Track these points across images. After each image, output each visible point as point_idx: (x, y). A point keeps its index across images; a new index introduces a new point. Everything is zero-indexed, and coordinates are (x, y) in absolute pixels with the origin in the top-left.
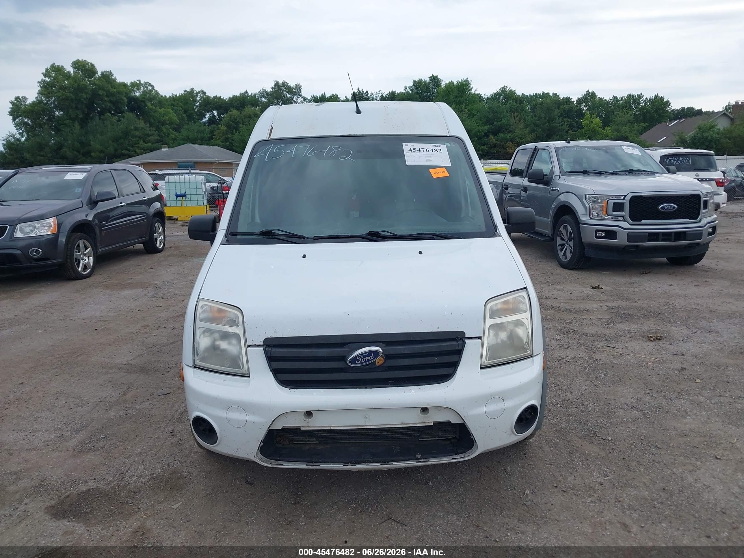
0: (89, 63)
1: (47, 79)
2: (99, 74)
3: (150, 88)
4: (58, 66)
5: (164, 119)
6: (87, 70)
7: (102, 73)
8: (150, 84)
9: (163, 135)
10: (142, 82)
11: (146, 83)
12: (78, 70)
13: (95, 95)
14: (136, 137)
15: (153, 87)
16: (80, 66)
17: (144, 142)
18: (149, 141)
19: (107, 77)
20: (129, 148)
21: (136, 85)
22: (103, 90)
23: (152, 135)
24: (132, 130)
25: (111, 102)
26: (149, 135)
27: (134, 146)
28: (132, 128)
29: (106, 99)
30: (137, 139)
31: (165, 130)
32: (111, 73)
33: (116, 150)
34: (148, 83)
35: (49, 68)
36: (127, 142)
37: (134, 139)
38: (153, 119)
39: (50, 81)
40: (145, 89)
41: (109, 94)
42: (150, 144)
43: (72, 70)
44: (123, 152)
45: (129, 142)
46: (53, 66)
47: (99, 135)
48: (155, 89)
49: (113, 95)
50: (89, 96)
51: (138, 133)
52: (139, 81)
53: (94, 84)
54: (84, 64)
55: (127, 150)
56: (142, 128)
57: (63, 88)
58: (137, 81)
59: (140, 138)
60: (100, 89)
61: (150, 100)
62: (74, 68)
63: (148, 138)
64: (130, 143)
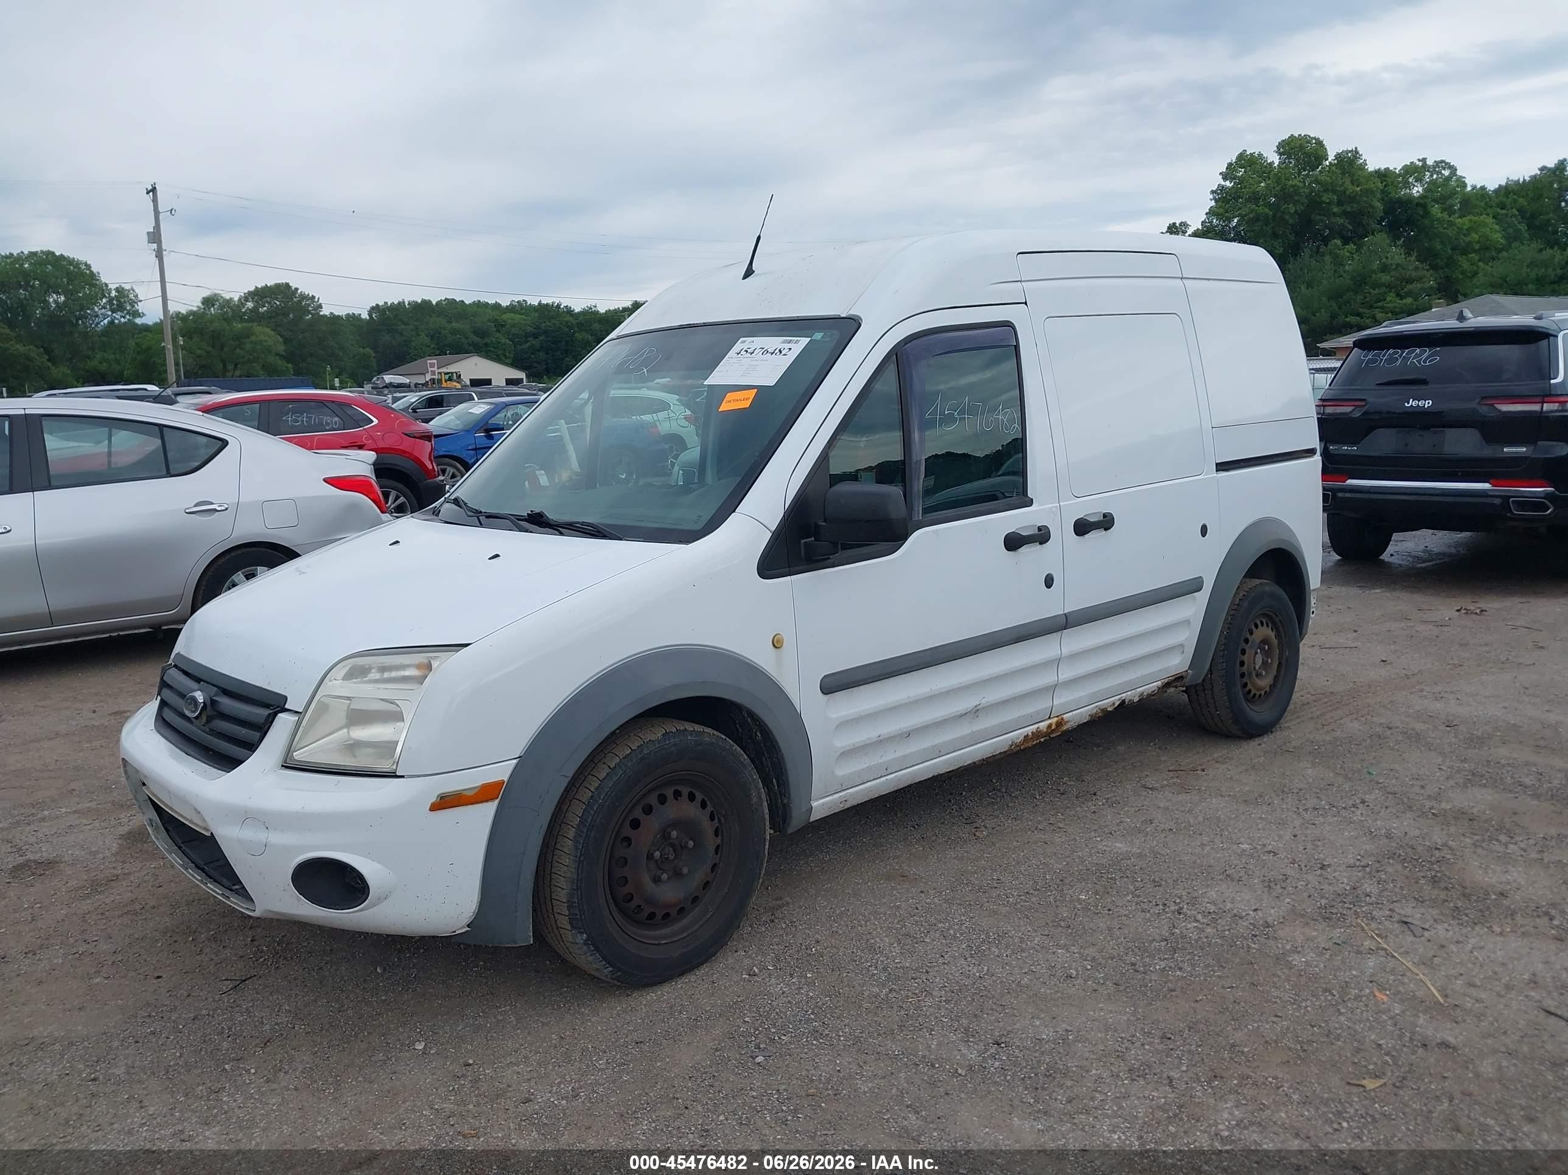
0: (1312, 138)
1: (1228, 184)
2: (1331, 157)
3: (1446, 173)
4: (1251, 154)
5: (1467, 239)
6: (1307, 155)
7: (1338, 156)
8: (1447, 164)
9: (1461, 277)
10: (1430, 162)
11: (1437, 163)
12: (1289, 157)
13: (1315, 204)
14: (1383, 285)
15: (1453, 169)
16: (1292, 149)
17: (1398, 295)
18: (1409, 294)
19: (1349, 162)
20: (1361, 310)
21: (1414, 171)
22: (1334, 192)
23: (1420, 279)
24: (1374, 272)
25: (1345, 214)
26: (1410, 281)
27: (1375, 305)
28: (1375, 267)
29: (1335, 210)
30: (1383, 289)
31: (1466, 265)
32: (1357, 152)
33: (1334, 316)
34: (1443, 161)
35: (1234, 161)
36: (1359, 298)
37: (1377, 291)
38: (1442, 243)
39: (1233, 187)
40: (1435, 176)
41: (1345, 199)
42: (1409, 300)
43: (1274, 159)
44: (1348, 319)
45: (1365, 298)
46: (1241, 157)
47: (1303, 287)
48: (1459, 173)
49: (1352, 199)
50: (1301, 208)
51: (1385, 278)
52: (1424, 160)
53: (1317, 182)
54: (1301, 145)
55: (1358, 315)
56: (1398, 265)
57: (1255, 198)
58: (1419, 160)
59: (1389, 287)
60: (1326, 191)
61: (1442, 200)
62: (1280, 154)
63: (1410, 287)
64: (1367, 299)
